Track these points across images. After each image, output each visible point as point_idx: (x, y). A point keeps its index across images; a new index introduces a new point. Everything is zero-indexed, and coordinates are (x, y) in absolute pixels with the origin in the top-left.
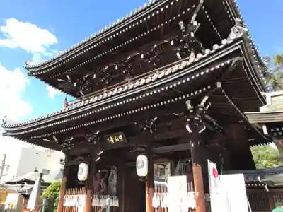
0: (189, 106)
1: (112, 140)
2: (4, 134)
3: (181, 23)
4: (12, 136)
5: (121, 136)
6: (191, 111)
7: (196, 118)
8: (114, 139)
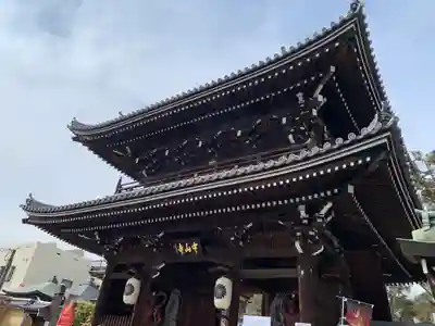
0: (303, 214)
1: (181, 248)
2: (25, 221)
3: (300, 95)
4: (36, 225)
5: (195, 245)
6: (305, 221)
7: (311, 233)
8: (185, 248)
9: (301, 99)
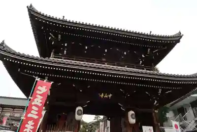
0: (160, 92)
3: (149, 49)
9: (149, 51)
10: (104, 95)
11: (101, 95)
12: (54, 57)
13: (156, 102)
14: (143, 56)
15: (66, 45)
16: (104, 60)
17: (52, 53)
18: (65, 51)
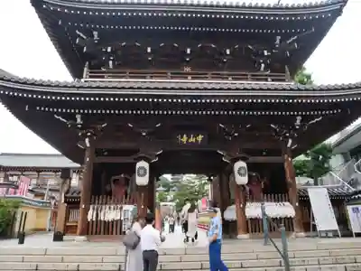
0: (298, 122)
1: (185, 139)
3: (279, 38)
5: (200, 138)
6: (297, 127)
8: (189, 138)
9: (278, 41)
10: (189, 137)
11: (182, 137)
12: (91, 77)
13: (290, 141)
14: (266, 53)
15: (109, 50)
16: (188, 69)
17: (85, 69)
18: (111, 62)
